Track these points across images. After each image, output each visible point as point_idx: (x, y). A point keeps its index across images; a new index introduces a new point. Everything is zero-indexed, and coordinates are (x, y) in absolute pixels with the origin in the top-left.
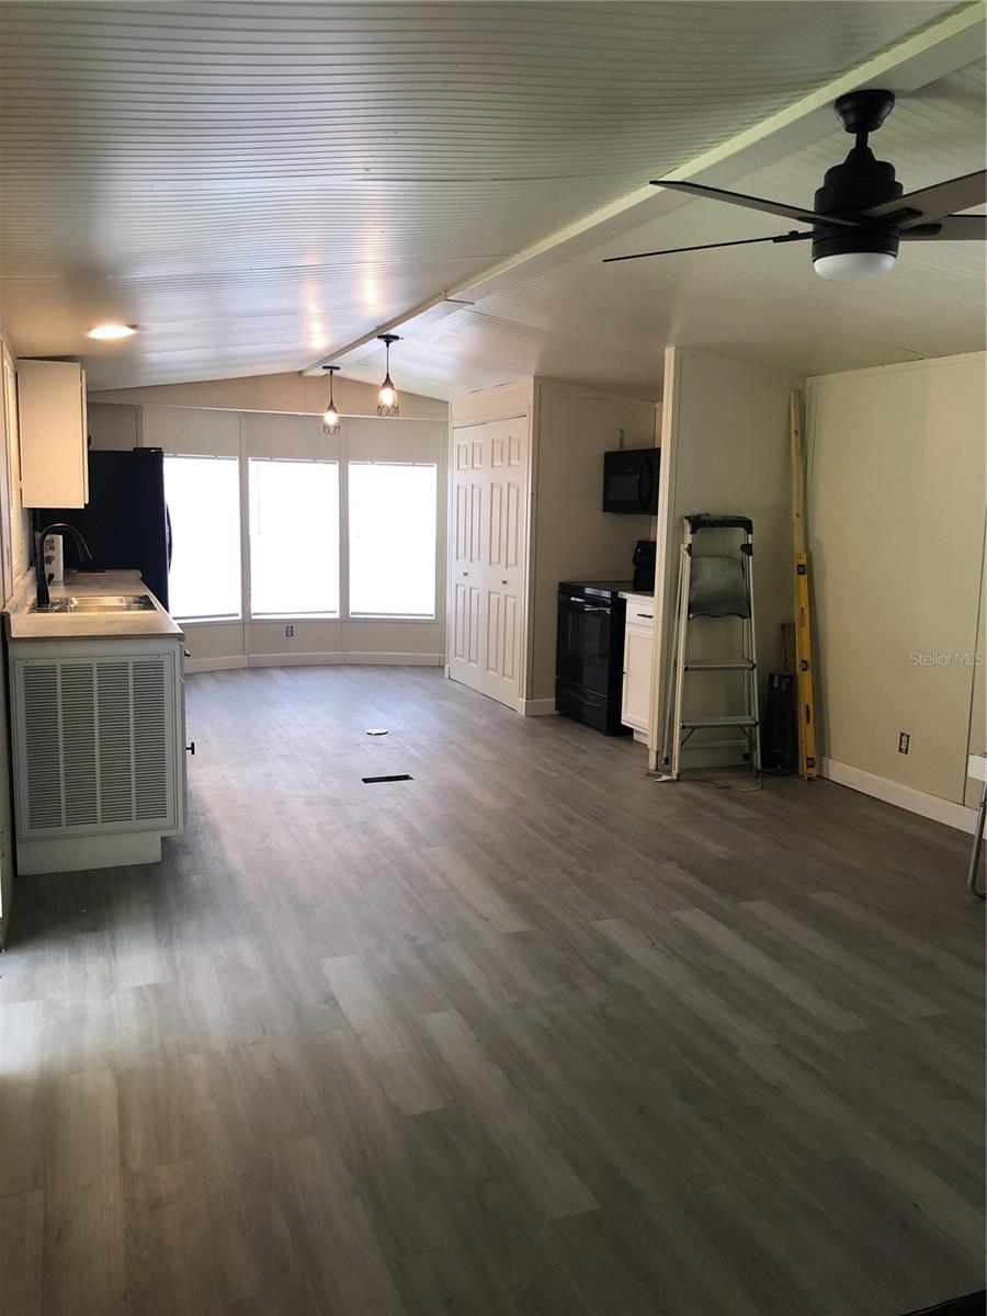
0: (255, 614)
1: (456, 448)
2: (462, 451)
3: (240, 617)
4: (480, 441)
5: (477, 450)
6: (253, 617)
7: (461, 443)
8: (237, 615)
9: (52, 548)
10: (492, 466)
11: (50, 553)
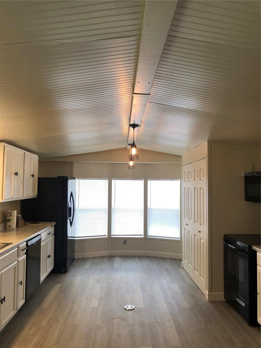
0: (113, 235)
1: (184, 172)
2: (186, 174)
3: (107, 237)
4: (191, 170)
5: (190, 173)
6: (112, 237)
7: (185, 171)
8: (106, 236)
9: (11, 216)
10: (195, 180)
11: (10, 218)
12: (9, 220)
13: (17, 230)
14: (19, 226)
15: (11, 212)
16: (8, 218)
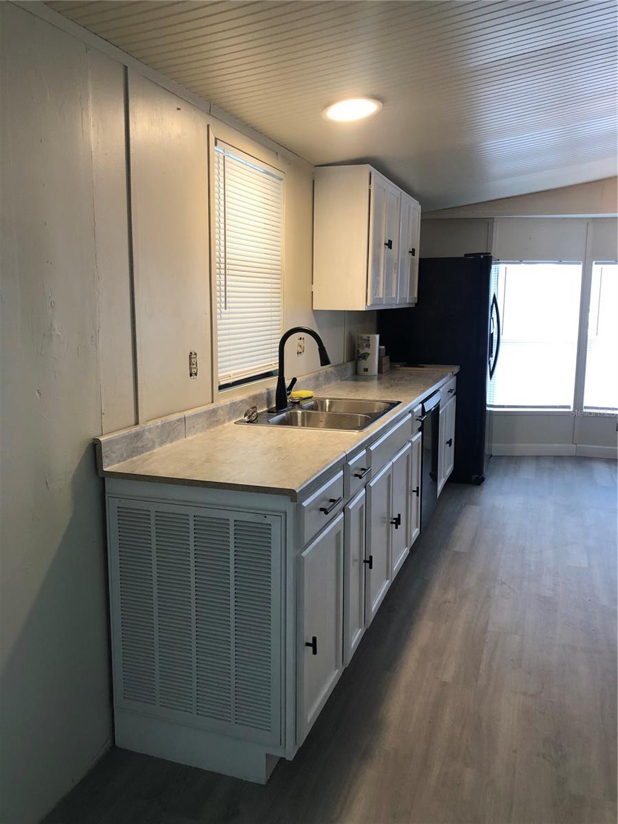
3: (571, 410)
9: (368, 346)
11: (366, 350)
12: (365, 356)
13: (379, 379)
14: (383, 371)
15: (369, 337)
16: (362, 351)
